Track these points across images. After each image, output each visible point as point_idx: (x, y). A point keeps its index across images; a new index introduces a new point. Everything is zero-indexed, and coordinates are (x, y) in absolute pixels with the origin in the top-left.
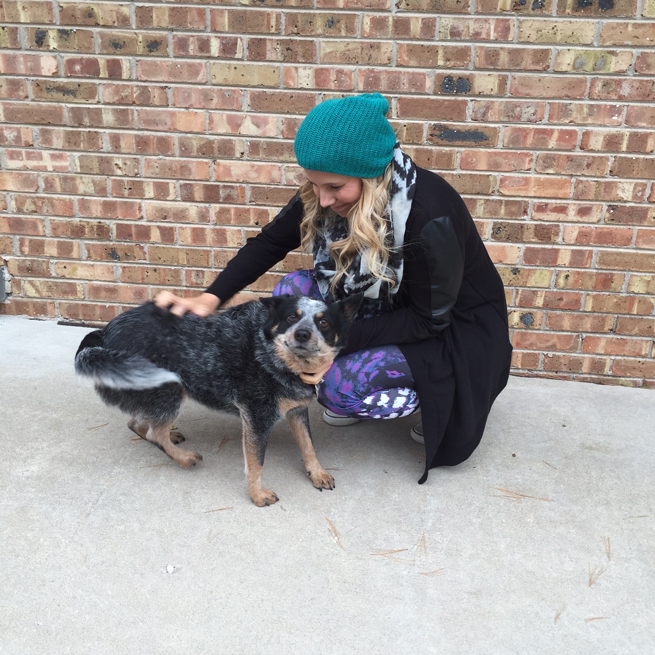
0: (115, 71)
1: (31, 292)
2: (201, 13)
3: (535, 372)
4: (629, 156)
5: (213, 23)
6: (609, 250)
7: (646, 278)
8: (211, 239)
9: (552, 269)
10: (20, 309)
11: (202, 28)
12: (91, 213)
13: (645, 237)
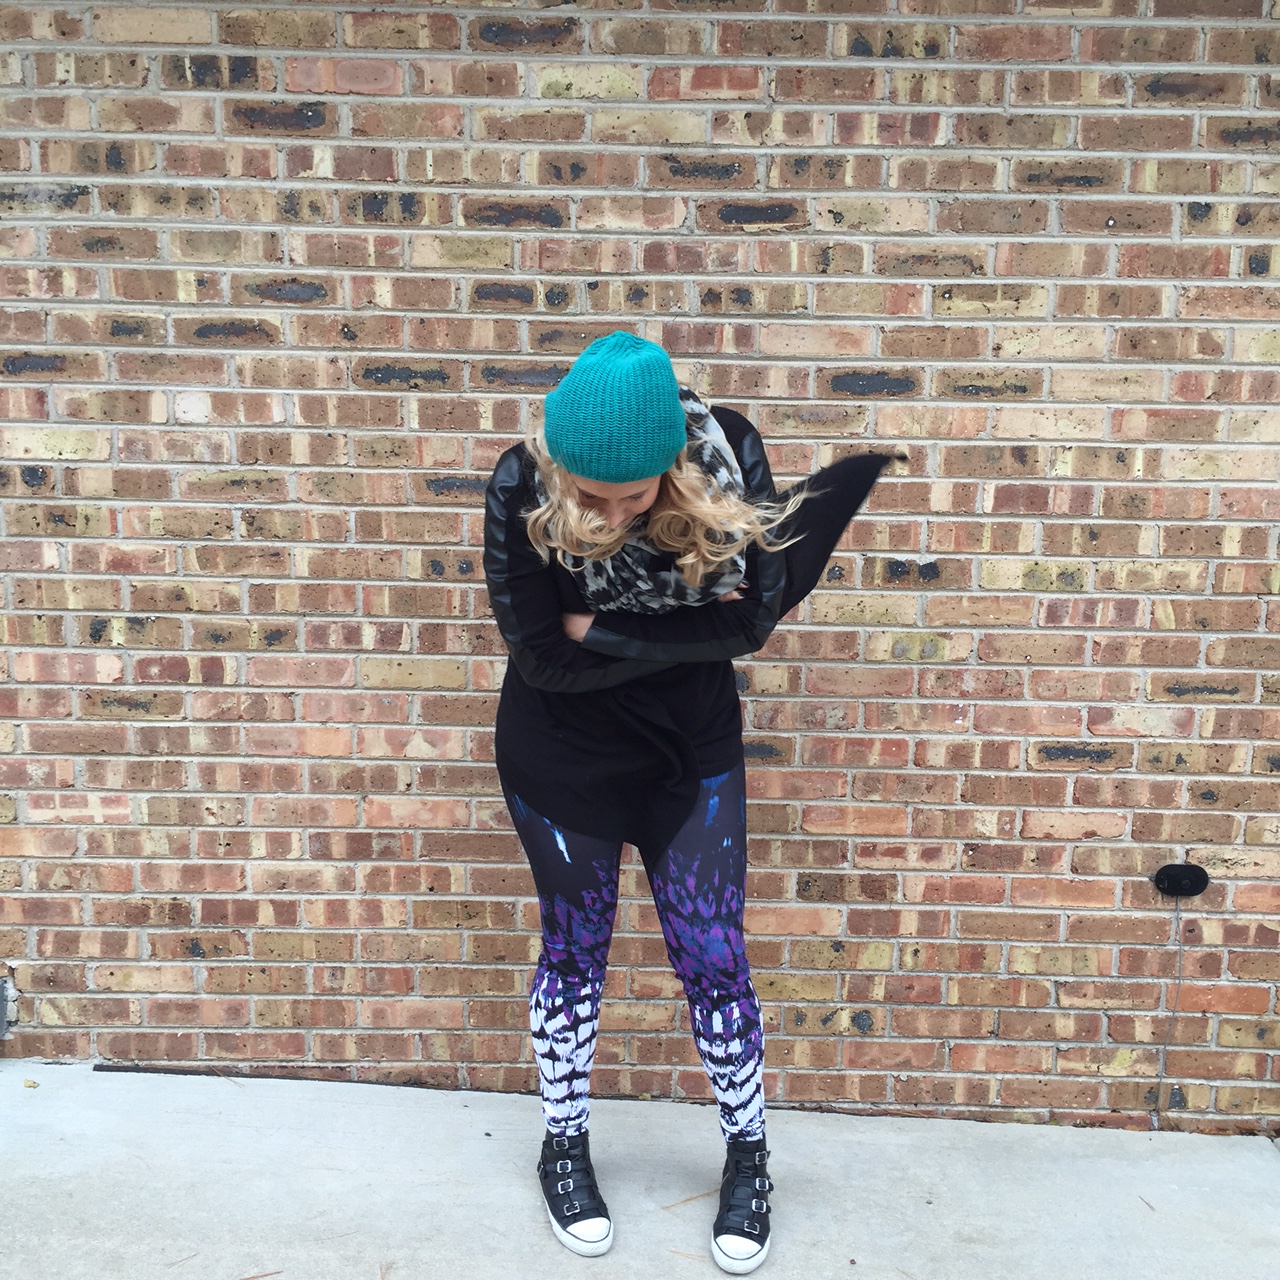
0: (212, 673)
1: (51, 1016)
2: (349, 592)
3: (883, 1107)
4: (986, 773)
5: (367, 604)
6: (974, 909)
7: (1032, 950)
8: (357, 917)
9: (893, 941)
10: (30, 1047)
11: (349, 611)
12: (163, 886)
13: (1024, 889)
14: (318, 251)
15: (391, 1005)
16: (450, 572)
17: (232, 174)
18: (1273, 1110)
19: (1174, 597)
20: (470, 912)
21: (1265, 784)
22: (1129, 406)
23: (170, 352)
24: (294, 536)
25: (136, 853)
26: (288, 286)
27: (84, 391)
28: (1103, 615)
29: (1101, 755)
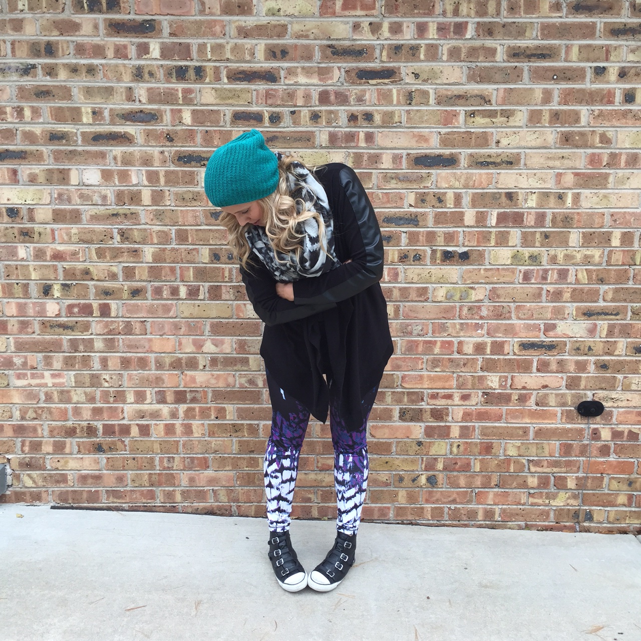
0: (105, 311)
1: (29, 483)
2: (173, 270)
3: (443, 522)
4: (493, 357)
5: (182, 276)
6: (487, 424)
7: (516, 444)
8: (180, 432)
9: (447, 440)
10: (19, 498)
11: (173, 279)
12: (83, 418)
13: (513, 414)
14: (153, 97)
15: (198, 475)
16: (224, 258)
17: (109, 57)
18: (636, 521)
19: (587, 267)
20: (236, 429)
21: (632, 360)
22: (564, 171)
23: (80, 149)
24: (144, 242)
25: (69, 401)
26: (139, 114)
27: (37, 169)
28: (552, 276)
29: (551, 347)
